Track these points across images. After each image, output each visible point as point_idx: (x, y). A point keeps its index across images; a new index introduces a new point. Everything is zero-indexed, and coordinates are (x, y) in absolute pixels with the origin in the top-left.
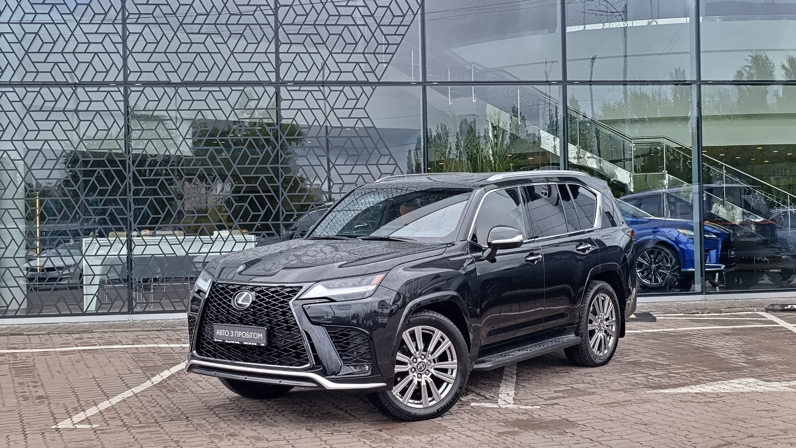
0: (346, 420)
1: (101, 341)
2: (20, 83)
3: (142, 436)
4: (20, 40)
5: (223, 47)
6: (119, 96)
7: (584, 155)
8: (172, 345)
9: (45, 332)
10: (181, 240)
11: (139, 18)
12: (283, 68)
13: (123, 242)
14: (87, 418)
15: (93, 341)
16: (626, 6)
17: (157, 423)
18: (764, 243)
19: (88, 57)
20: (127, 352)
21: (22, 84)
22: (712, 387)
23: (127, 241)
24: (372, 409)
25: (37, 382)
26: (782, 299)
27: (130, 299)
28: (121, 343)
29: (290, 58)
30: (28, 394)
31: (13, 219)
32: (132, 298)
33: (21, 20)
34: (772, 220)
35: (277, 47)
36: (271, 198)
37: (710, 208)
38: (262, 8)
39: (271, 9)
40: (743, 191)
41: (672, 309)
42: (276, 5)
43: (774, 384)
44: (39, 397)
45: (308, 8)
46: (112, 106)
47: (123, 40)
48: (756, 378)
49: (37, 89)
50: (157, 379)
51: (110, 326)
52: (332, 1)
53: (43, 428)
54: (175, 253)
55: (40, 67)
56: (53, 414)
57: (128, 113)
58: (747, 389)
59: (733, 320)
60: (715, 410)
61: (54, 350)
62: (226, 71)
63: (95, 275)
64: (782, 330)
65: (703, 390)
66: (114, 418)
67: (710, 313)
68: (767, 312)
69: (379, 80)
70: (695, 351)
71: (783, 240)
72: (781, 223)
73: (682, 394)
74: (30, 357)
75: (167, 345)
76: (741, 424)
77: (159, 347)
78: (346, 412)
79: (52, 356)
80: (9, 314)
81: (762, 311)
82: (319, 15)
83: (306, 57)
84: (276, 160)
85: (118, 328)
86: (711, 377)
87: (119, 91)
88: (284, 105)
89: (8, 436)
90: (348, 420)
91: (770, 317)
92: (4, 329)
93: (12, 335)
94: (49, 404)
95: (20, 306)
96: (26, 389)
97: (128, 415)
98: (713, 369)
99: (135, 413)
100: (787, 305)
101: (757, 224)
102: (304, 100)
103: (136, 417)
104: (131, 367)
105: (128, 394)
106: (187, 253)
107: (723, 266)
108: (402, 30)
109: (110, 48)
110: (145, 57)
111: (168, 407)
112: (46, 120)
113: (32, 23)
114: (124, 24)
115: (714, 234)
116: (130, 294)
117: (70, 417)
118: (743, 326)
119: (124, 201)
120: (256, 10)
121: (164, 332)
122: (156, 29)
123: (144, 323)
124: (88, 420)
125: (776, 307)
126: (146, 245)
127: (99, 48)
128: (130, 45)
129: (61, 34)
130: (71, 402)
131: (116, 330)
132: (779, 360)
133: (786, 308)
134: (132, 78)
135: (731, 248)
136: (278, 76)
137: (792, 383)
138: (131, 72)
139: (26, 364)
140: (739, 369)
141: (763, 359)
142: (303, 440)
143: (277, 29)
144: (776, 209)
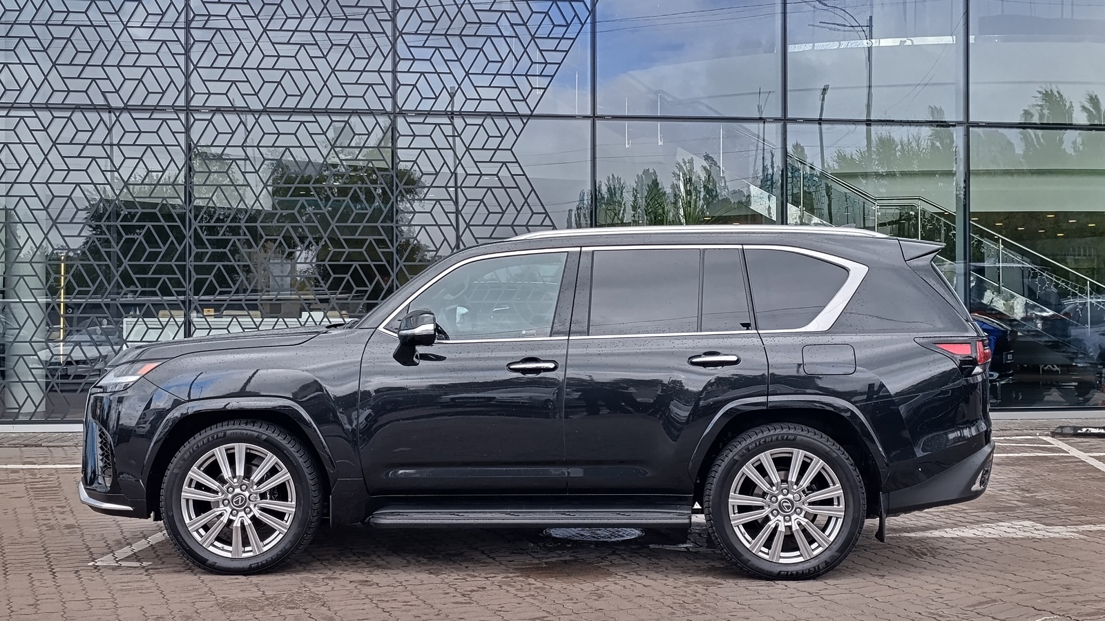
0: (483, 563)
2: (44, 106)
4: (46, 47)
5: (320, 63)
6: (177, 126)
7: (810, 220)
9: (71, 444)
10: (258, 324)
11: (207, 21)
12: (402, 93)
13: (180, 324)
14: (135, 554)
16: (871, 17)
18: (1055, 346)
19: (138, 72)
21: (47, 107)
22: (972, 531)
23: (184, 323)
25: (65, 507)
26: (1075, 421)
29: (412, 78)
30: (53, 522)
31: (31, 289)
33: (48, 20)
34: (1066, 314)
35: (395, 65)
36: (381, 269)
37: (981, 296)
38: (375, 10)
39: (387, 12)
40: (1026, 273)
42: (394, 7)
43: (1057, 529)
44: (68, 527)
45: (438, 11)
46: (169, 139)
47: (186, 51)
48: (1033, 521)
49: (68, 114)
52: (470, 3)
53: (76, 565)
55: (73, 85)
56: (88, 548)
57: (190, 150)
58: (1020, 534)
59: (1007, 446)
60: (976, 559)
62: (325, 95)
64: (1073, 460)
65: (961, 534)
66: (170, 554)
68: (1053, 436)
69: (532, 112)
71: (1079, 341)
72: (1077, 318)
73: (934, 538)
74: (52, 474)
76: (1011, 576)
78: (483, 553)
80: (21, 418)
81: (1047, 435)
82: (452, 21)
83: (433, 78)
84: (389, 217)
86: (973, 518)
87: (179, 119)
88: (402, 142)
89: (30, 574)
90: (486, 563)
91: (1056, 443)
92: (14, 439)
93: (26, 446)
95: (37, 407)
96: (50, 516)
98: (977, 509)
100: (1081, 428)
101: (1043, 318)
102: (430, 136)
107: (996, 375)
108: (565, 45)
109: (169, 61)
110: (216, 74)
112: (79, 156)
113: (62, 24)
114: (188, 28)
117: (111, 552)
118: (1020, 455)
119: (182, 269)
120: (367, 13)
122: (230, 36)
124: (136, 557)
125: (1067, 431)
126: (211, 329)
127: (153, 61)
128: (195, 57)
129: (101, 40)
132: (1067, 498)
133: (1079, 431)
134: (197, 101)
135: (1007, 349)
136: (395, 104)
137: (1081, 528)
138: (195, 93)
139: (49, 484)
140: (1011, 509)
141: (1044, 497)
142: (426, 586)
143: (396, 40)
144: (1070, 299)
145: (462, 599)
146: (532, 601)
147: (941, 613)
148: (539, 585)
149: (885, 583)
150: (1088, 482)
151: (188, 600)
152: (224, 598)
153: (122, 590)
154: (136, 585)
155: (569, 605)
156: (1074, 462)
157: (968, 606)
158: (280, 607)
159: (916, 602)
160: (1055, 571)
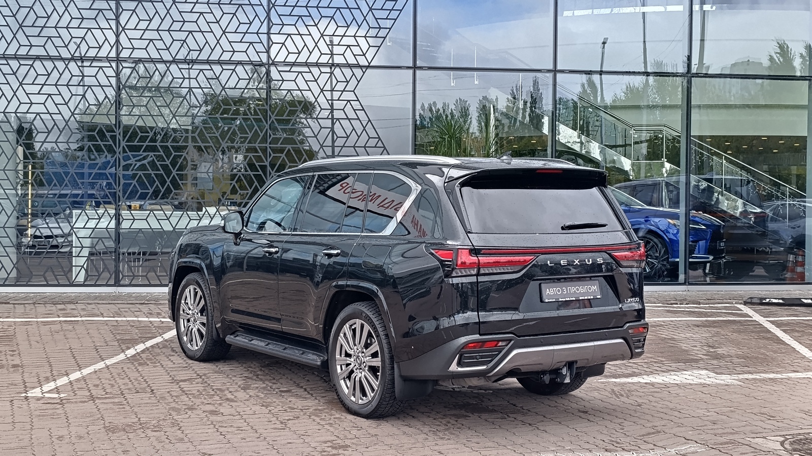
0: (303, 398)
1: (82, 313)
2: (14, 56)
3: (105, 406)
5: (215, 27)
6: (110, 72)
8: (151, 319)
9: (31, 302)
10: (168, 216)
12: (274, 49)
13: (112, 215)
14: (56, 388)
15: (75, 312)
17: (123, 394)
19: (81, 32)
20: (107, 325)
21: (16, 57)
22: (664, 378)
23: (115, 215)
24: (330, 388)
25: (15, 351)
26: (764, 293)
27: (117, 272)
28: (102, 315)
29: (281, 38)
30: (4, 362)
31: (4, 189)
32: (119, 271)
35: (269, 29)
36: (258, 177)
41: (652, 300)
43: (724, 377)
44: (14, 366)
46: (104, 81)
47: (116, 17)
48: (709, 370)
50: (131, 352)
51: (96, 298)
53: (12, 396)
54: (162, 228)
55: (34, 41)
56: (25, 383)
57: (119, 89)
58: (696, 381)
59: (709, 312)
60: (658, 399)
61: (35, 320)
62: (218, 50)
63: (82, 247)
64: (753, 323)
65: (654, 380)
66: (82, 388)
67: (688, 304)
68: (745, 305)
69: (369, 64)
70: (660, 341)
72: (778, 215)
73: (633, 383)
74: (11, 326)
75: (146, 319)
76: (676, 414)
77: (138, 321)
78: (305, 390)
79: (33, 326)
81: (741, 304)
83: (297, 39)
84: (264, 140)
85: (103, 300)
86: (667, 367)
87: (111, 67)
88: (274, 85)
90: (305, 398)
91: (746, 310)
94: (23, 372)
95: (9, 275)
96: (3, 358)
97: (97, 386)
98: (672, 360)
99: (103, 384)
100: (765, 299)
101: (755, 214)
102: (295, 81)
103: (103, 389)
104: (108, 339)
105: (101, 365)
106: (174, 228)
107: (711, 258)
108: (394, 14)
109: (104, 24)
110: (138, 34)
111: (136, 380)
112: (39, 93)
114: (117, 1)
115: (704, 225)
116: (117, 267)
117: (41, 386)
119: (114, 176)
121: (147, 305)
122: (149, 7)
123: (129, 295)
124: (57, 390)
125: (754, 301)
126: (134, 219)
127: (92, 24)
128: (123, 20)
130: (45, 372)
131: (100, 302)
132: (739, 353)
133: (764, 301)
134: (125, 54)
135: (721, 239)
136: (269, 57)
137: (741, 376)
138: (123, 48)
139: (7, 333)
140: (696, 361)
141: (723, 352)
142: (256, 416)
143: (270, 10)
144: (774, 201)
145: (279, 426)
146: (329, 428)
147: (619, 441)
148: (337, 416)
149: (586, 417)
150: (759, 340)
151: (84, 424)
152: (110, 423)
153: (39, 416)
154: (50, 412)
155: (354, 432)
156: (754, 325)
157: (640, 436)
158: (147, 430)
159: (604, 432)
160: (710, 410)
